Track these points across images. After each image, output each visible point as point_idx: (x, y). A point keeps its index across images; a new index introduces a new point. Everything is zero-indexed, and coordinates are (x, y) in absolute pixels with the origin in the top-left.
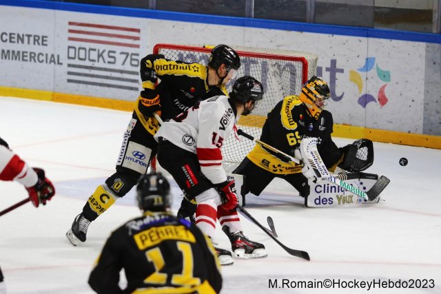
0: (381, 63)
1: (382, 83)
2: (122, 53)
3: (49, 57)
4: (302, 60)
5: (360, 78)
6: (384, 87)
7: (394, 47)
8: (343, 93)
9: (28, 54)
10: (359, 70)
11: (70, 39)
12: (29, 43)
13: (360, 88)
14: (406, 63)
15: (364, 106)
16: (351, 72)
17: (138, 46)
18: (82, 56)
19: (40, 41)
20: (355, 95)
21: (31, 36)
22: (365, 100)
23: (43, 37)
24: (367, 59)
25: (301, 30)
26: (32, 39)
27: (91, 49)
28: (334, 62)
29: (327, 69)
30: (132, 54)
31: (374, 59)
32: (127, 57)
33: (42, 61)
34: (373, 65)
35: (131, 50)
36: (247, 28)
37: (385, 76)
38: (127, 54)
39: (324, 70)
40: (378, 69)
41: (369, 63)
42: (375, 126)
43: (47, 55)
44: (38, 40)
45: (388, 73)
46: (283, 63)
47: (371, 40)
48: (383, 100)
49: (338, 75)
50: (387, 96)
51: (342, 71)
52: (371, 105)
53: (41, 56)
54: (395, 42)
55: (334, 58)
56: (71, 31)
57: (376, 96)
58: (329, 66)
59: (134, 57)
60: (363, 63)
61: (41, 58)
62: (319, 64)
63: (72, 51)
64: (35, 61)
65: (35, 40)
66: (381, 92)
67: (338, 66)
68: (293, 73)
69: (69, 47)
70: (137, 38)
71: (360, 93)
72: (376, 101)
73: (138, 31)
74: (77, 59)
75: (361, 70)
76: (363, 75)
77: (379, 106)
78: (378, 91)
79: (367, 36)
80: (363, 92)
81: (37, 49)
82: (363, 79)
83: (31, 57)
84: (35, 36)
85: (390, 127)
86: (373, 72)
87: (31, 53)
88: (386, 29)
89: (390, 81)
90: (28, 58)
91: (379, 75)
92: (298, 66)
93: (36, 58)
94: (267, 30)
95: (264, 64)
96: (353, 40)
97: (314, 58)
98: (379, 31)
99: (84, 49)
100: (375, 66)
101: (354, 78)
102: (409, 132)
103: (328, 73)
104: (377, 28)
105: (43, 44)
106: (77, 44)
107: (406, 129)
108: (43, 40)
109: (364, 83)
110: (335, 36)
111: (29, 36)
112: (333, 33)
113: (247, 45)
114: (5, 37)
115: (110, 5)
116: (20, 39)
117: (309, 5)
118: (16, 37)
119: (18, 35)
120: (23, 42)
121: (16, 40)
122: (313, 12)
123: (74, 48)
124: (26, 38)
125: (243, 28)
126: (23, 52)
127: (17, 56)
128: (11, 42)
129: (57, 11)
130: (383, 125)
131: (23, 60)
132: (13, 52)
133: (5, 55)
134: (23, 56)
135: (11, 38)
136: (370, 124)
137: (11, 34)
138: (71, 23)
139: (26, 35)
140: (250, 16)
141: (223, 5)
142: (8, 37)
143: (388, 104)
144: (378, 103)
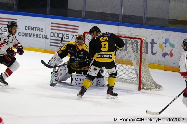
0: (171, 41)
1: (171, 48)
2: (71, 35)
3: (43, 36)
4: (141, 39)
5: (163, 46)
6: (172, 50)
7: (176, 35)
8: (156, 52)
9: (35, 35)
10: (162, 43)
12: (36, 30)
13: (163, 50)
14: (181, 41)
15: (164, 57)
16: (159, 44)
17: (77, 32)
18: (56, 35)
19: (40, 30)
20: (161, 53)
21: (37, 28)
22: (165, 55)
23: (41, 28)
24: (166, 39)
25: (140, 27)
26: (37, 29)
27: (59, 33)
28: (153, 40)
29: (150, 43)
31: (169, 39)
32: (73, 36)
33: (41, 38)
34: (168, 41)
35: (75, 34)
36: (119, 26)
37: (172, 46)
38: (73, 35)
40: (170, 43)
41: (166, 41)
42: (168, 65)
43: (42, 35)
44: (39, 30)
46: (133, 40)
47: (168, 32)
48: (172, 55)
49: (154, 45)
51: (156, 43)
52: (167, 57)
53: (40, 35)
54: (176, 33)
55: (153, 38)
56: (52, 26)
57: (169, 53)
58: (151, 41)
60: (164, 41)
61: (40, 36)
62: (147, 41)
63: (52, 34)
64: (38, 37)
65: (38, 29)
66: (171, 51)
67: (154, 42)
68: (137, 44)
69: (51, 32)
70: (77, 29)
71: (163, 52)
72: (169, 55)
73: (78, 27)
74: (54, 37)
75: (163, 43)
76: (164, 45)
77: (170, 57)
78: (170, 51)
79: (166, 30)
80: (164, 52)
81: (39, 33)
82: (164, 47)
83: (36, 36)
84: (38, 28)
85: (174, 65)
86: (168, 44)
87: (36, 34)
88: (173, 28)
89: (174, 47)
90: (35, 36)
91: (170, 45)
92: (139, 41)
93: (38, 36)
94: (127, 27)
95: (126, 40)
96: (160, 32)
97: (145, 38)
98: (170, 28)
99: (57, 33)
100: (169, 42)
101: (161, 46)
103: (151, 44)
104: (169, 27)
105: (41, 31)
106: (54, 31)
108: (41, 30)
109: (164, 48)
110: (153, 30)
111: (36, 28)
113: (120, 33)
114: (26, 28)
115: (67, 17)
116: (33, 29)
117: (143, 18)
118: (31, 28)
119: (32, 27)
120: (33, 30)
121: (31, 29)
122: (145, 21)
123: (53, 33)
124: (35, 29)
125: (118, 26)
126: (34, 34)
127: (31, 35)
128: (29, 30)
129: (47, 18)
130: (172, 64)
131: (33, 37)
132: (30, 34)
133: (27, 35)
134: (33, 35)
135: (29, 28)
136: (166, 64)
137: (29, 27)
138: (52, 23)
139: (35, 27)
140: (121, 22)
141: (111, 17)
142: (28, 28)
143: (173, 56)
144: (170, 56)
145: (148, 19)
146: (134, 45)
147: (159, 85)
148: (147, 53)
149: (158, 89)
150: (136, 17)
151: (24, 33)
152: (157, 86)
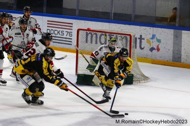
0: (158, 36)
1: (158, 44)
2: (66, 32)
4: (130, 35)
5: (150, 42)
6: (159, 45)
7: (162, 31)
8: (144, 47)
10: (150, 39)
11: (48, 26)
13: (150, 45)
14: (167, 36)
15: (152, 52)
16: (147, 39)
17: (72, 29)
20: (148, 48)
22: (152, 49)
24: (153, 35)
25: (130, 24)
27: (55, 30)
28: (141, 36)
29: (139, 38)
30: (70, 32)
31: (155, 35)
32: (68, 33)
35: (69, 31)
36: (110, 23)
37: (159, 41)
38: (68, 32)
39: (137, 38)
40: (157, 38)
41: (154, 37)
42: (156, 59)
45: (160, 40)
46: (123, 36)
47: (154, 28)
48: (158, 50)
49: (142, 40)
50: (160, 48)
51: (144, 39)
52: (154, 51)
54: (163, 29)
55: (141, 34)
56: (48, 24)
57: (156, 48)
59: (70, 33)
60: (151, 36)
62: (136, 37)
63: (48, 31)
66: (158, 46)
67: (143, 37)
68: (127, 40)
69: (48, 29)
70: (72, 27)
73: (72, 24)
76: (151, 40)
77: (157, 52)
78: (156, 46)
79: (153, 27)
80: (151, 47)
82: (152, 42)
85: (161, 59)
86: (155, 40)
89: (161, 43)
91: (157, 41)
92: (128, 37)
94: (118, 24)
95: (117, 36)
96: (148, 28)
97: (134, 34)
99: (53, 30)
100: (156, 38)
101: (148, 41)
102: (167, 61)
103: (139, 40)
104: (156, 24)
106: (50, 28)
107: (166, 60)
109: (152, 43)
112: (141, 25)
113: (110, 29)
115: (62, 15)
117: (132, 16)
122: (134, 18)
129: (43, 17)
130: (158, 58)
136: (153, 58)
138: (48, 21)
140: (112, 19)
141: (102, 15)
143: (160, 51)
144: (157, 50)
145: (137, 17)
146: (124, 40)
147: (147, 77)
148: (136, 48)
149: (146, 81)
150: (126, 15)
152: (145, 78)
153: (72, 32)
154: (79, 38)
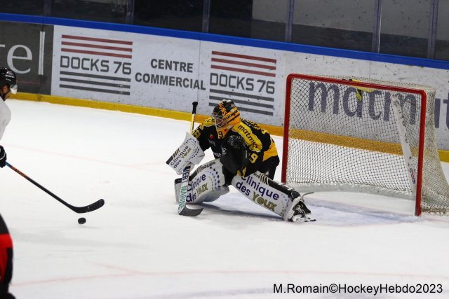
2: (259, 81)
3: (194, 82)
4: (422, 93)
9: (175, 79)
11: (213, 67)
12: (176, 69)
17: (273, 75)
18: (223, 80)
19: (186, 68)
21: (178, 63)
23: (189, 64)
25: (422, 65)
26: (179, 66)
27: (231, 77)
29: (445, 101)
30: (268, 82)
32: (264, 84)
33: (187, 86)
35: (267, 79)
36: (373, 62)
38: (264, 82)
39: (442, 101)
43: (192, 80)
44: (184, 67)
46: (405, 94)
53: (186, 81)
56: (213, 60)
58: (446, 98)
59: (270, 85)
61: (186, 83)
62: (437, 97)
63: (214, 78)
64: (181, 86)
65: (181, 67)
68: (414, 104)
69: (212, 74)
70: (274, 68)
73: (274, 61)
74: (218, 85)
81: (183, 75)
83: (177, 82)
84: (182, 63)
87: (177, 78)
90: (175, 83)
92: (418, 97)
93: (182, 83)
94: (391, 64)
95: (388, 96)
97: (433, 91)
99: (226, 76)
103: (446, 105)
105: (188, 71)
106: (219, 72)
108: (189, 67)
111: (176, 63)
113: (373, 77)
114: (155, 63)
115: (250, 37)
116: (169, 65)
117: (430, 43)
118: (164, 63)
119: (167, 62)
120: (171, 69)
121: (164, 66)
122: (433, 49)
123: (216, 75)
124: (173, 65)
125: (369, 61)
126: (171, 78)
127: (164, 80)
128: (160, 67)
129: (202, 41)
131: (170, 84)
132: (162, 77)
133: (155, 79)
134: (171, 81)
135: (160, 64)
137: (160, 61)
138: (214, 53)
139: (174, 62)
140: (376, 51)
141: (352, 41)
142: (157, 64)
145: (441, 45)
146: (407, 106)
148: (437, 126)
150: (413, 40)
151: (148, 75)
153: (273, 83)
154: (292, 99)
